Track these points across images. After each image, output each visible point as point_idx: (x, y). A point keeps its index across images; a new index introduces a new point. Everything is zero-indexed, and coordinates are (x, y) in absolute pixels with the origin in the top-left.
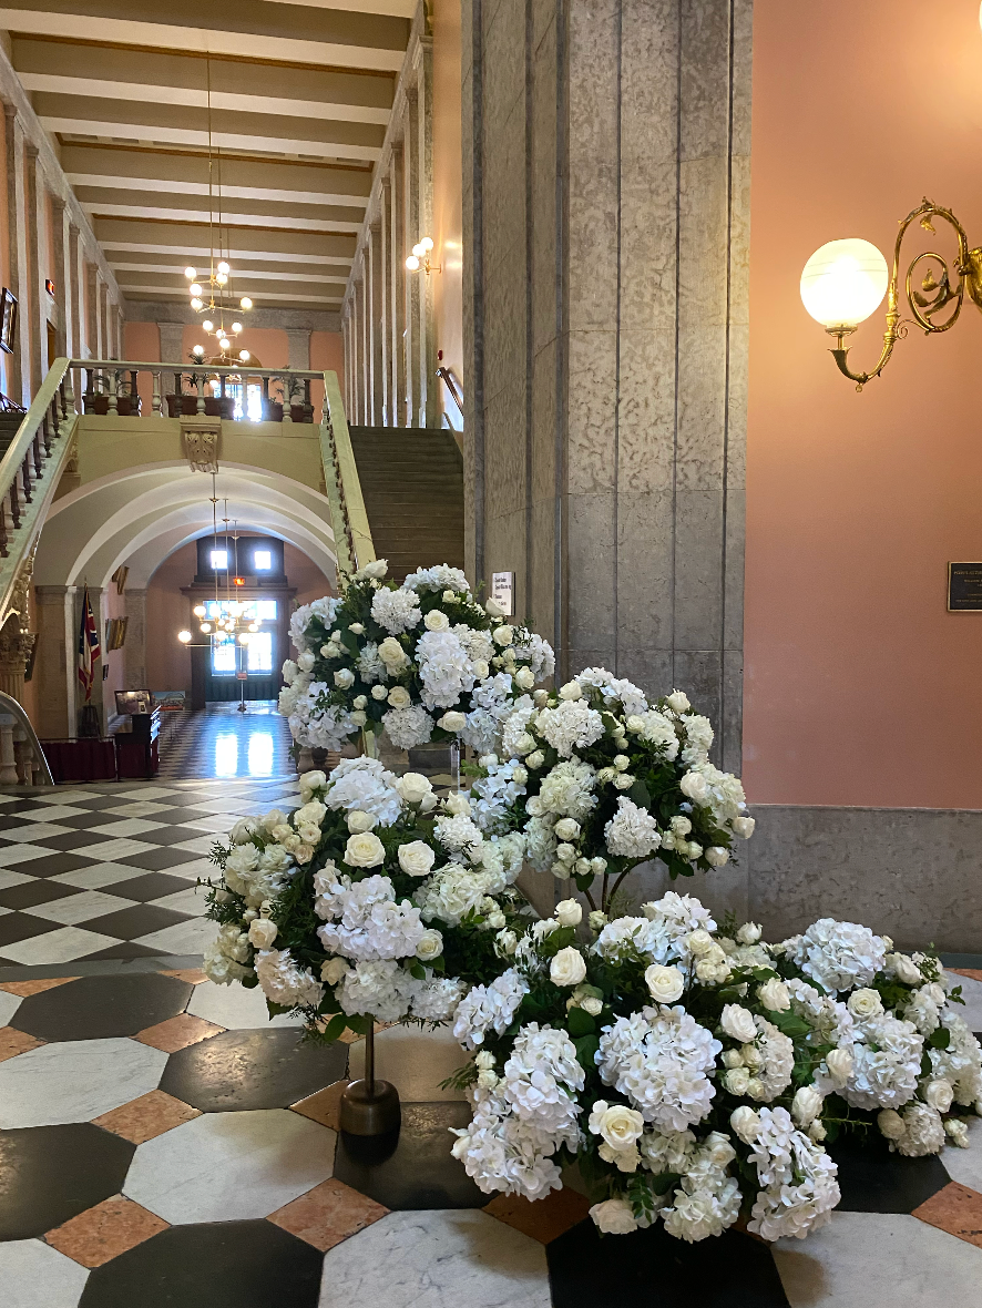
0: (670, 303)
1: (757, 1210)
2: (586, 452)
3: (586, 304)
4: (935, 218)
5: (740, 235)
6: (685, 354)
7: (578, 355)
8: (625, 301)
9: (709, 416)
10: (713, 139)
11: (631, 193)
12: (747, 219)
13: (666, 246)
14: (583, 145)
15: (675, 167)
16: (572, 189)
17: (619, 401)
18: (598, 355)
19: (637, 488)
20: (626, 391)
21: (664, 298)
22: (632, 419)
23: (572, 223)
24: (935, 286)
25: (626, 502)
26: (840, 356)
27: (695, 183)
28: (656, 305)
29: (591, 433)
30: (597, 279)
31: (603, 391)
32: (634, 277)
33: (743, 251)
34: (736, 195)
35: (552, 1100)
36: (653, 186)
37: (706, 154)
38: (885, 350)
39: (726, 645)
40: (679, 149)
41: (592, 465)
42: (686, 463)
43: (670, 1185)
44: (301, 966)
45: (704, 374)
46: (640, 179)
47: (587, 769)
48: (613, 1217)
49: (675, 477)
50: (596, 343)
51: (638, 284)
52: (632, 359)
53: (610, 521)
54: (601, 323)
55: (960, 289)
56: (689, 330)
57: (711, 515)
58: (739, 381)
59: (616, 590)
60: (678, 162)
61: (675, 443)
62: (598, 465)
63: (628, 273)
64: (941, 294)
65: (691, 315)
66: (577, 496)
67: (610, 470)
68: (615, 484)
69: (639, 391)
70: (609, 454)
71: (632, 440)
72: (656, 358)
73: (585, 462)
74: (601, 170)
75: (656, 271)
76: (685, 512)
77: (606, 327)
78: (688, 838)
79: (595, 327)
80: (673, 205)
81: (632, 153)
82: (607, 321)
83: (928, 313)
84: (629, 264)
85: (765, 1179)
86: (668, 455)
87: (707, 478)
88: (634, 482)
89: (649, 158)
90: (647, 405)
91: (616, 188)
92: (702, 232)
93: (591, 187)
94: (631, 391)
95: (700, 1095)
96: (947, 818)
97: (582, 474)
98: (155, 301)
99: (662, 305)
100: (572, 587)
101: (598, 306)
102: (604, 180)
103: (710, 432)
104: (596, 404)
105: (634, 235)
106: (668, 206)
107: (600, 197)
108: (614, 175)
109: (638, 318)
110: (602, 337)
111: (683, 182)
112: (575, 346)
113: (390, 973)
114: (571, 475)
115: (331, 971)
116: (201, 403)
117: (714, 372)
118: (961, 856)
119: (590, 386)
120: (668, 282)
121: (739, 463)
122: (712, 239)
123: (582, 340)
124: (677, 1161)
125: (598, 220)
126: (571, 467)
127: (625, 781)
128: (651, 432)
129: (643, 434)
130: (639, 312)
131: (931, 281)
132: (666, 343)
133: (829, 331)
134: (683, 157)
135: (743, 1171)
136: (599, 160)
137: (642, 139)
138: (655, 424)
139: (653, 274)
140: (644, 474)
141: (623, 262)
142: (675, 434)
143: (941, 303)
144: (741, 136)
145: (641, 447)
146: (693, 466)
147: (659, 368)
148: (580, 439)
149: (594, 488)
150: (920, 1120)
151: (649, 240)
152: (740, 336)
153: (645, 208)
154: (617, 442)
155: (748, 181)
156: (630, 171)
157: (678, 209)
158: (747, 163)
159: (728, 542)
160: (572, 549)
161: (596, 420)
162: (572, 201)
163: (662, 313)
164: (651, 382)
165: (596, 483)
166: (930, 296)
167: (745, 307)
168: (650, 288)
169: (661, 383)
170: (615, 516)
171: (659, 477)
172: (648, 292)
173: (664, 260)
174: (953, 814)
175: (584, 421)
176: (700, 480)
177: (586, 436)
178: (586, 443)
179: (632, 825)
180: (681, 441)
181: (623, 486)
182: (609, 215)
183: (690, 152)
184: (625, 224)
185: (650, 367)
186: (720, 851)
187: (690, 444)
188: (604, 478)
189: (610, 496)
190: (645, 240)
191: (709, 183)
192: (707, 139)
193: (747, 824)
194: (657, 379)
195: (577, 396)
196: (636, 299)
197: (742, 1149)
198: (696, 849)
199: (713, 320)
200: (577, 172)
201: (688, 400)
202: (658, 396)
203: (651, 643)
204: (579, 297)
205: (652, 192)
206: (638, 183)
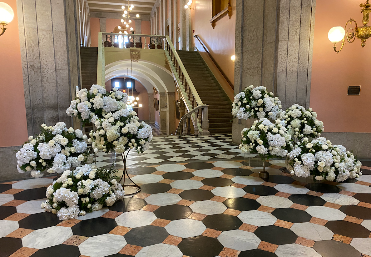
0: (298, 35)
1: (338, 177)
2: (281, 64)
3: (282, 35)
4: (352, 21)
5: (313, 22)
6: (301, 46)
7: (280, 45)
8: (290, 35)
9: (305, 57)
10: (309, 3)
11: (292, 13)
12: (314, 19)
13: (298, 24)
14: (283, 4)
15: (301, 8)
16: (280, 12)
17: (288, 54)
18: (284, 45)
19: (291, 71)
20: (289, 52)
21: (297, 34)
22: (290, 58)
23: (280, 19)
24: (351, 34)
25: (288, 74)
26: (335, 48)
27: (304, 12)
28: (296, 36)
29: (282, 60)
30: (284, 30)
31: (285, 52)
32: (292, 30)
33: (313, 26)
34: (313, 14)
35: (311, 162)
36: (296, 12)
37: (307, 6)
38: (342, 46)
39: (307, 101)
40: (301, 5)
41: (282, 66)
42: (300, 66)
43: (327, 174)
44: (265, 148)
45: (305, 49)
46: (294, 10)
47: (299, 120)
48: (319, 178)
49: (298, 69)
50: (284, 43)
51: (292, 31)
52: (291, 46)
53: (285, 77)
54: (285, 39)
55: (355, 35)
56: (302, 41)
57: (305, 76)
58: (311, 51)
59: (286, 91)
60: (301, 7)
61: (298, 62)
62: (283, 66)
63: (290, 29)
64: (352, 36)
65: (302, 38)
66: (279, 72)
67: (286, 67)
68: (286, 70)
69: (292, 52)
70: (285, 64)
71: (290, 62)
72: (295, 46)
73: (281, 66)
74: (286, 9)
75: (296, 29)
76: (300, 76)
77: (286, 40)
78: (315, 131)
79: (284, 40)
80: (300, 16)
81: (292, 5)
82: (286, 39)
83: (350, 39)
84: (291, 27)
85: (340, 172)
86: (297, 65)
87: (304, 69)
88: (290, 70)
89: (296, 6)
90: (293, 55)
91: (289, 12)
92: (305, 21)
93: (284, 12)
94: (290, 52)
95: (332, 161)
96: (345, 134)
97: (280, 68)
98: (98, 12)
99: (297, 36)
100: (277, 90)
101: (285, 35)
102: (287, 11)
103: (305, 60)
104: (283, 55)
105: (292, 22)
106: (299, 16)
107: (286, 14)
108: (289, 10)
109: (292, 38)
110: (285, 42)
111: (302, 11)
112: (280, 43)
113: (280, 148)
114: (278, 68)
115: (270, 148)
116: (135, 44)
117: (307, 49)
118: (348, 141)
119: (282, 51)
120: (298, 31)
121: (311, 67)
122: (307, 23)
123: (281, 42)
124: (328, 170)
125: (285, 19)
126: (278, 66)
127: (306, 122)
128: (294, 60)
129: (292, 61)
130: (292, 37)
131: (351, 33)
132: (297, 43)
133: (333, 43)
134: (302, 6)
135: (337, 172)
136: (286, 7)
137: (295, 3)
138: (294, 59)
139: (295, 30)
140: (292, 68)
141: (290, 27)
142: (298, 61)
143: (352, 37)
144: (314, 3)
145: (291, 63)
146: (302, 67)
147: (296, 48)
148: (280, 61)
149: (282, 71)
150: (353, 173)
151: (295, 23)
152: (312, 42)
153: (294, 16)
154: (287, 62)
155: (315, 12)
156: (292, 9)
157: (301, 17)
158: (315, 8)
159: (308, 82)
160: (278, 83)
161: (283, 58)
162: (280, 15)
163: (297, 37)
164: (294, 51)
165: (283, 70)
166: (350, 36)
167: (313, 36)
168: (295, 32)
169: (296, 51)
170: (286, 76)
171: (295, 69)
172: (294, 33)
173: (298, 27)
174: (346, 133)
175: (281, 58)
176: (303, 70)
177: (281, 61)
178: (281, 62)
179: (308, 129)
180: (299, 62)
181: (288, 70)
182: (287, 18)
183: (304, 6)
184: (290, 20)
185: (294, 48)
186: (320, 134)
187: (301, 63)
188: (284, 69)
189: (286, 73)
190: (294, 23)
191: (307, 12)
192: (307, 3)
193: (323, 129)
194: (295, 50)
195: (280, 53)
196: (292, 34)
197: (336, 169)
198: (316, 133)
199: (307, 39)
200: (282, 9)
201: (301, 54)
202: (295, 53)
203: (292, 101)
204: (281, 34)
205: (296, 13)
206: (293, 11)
